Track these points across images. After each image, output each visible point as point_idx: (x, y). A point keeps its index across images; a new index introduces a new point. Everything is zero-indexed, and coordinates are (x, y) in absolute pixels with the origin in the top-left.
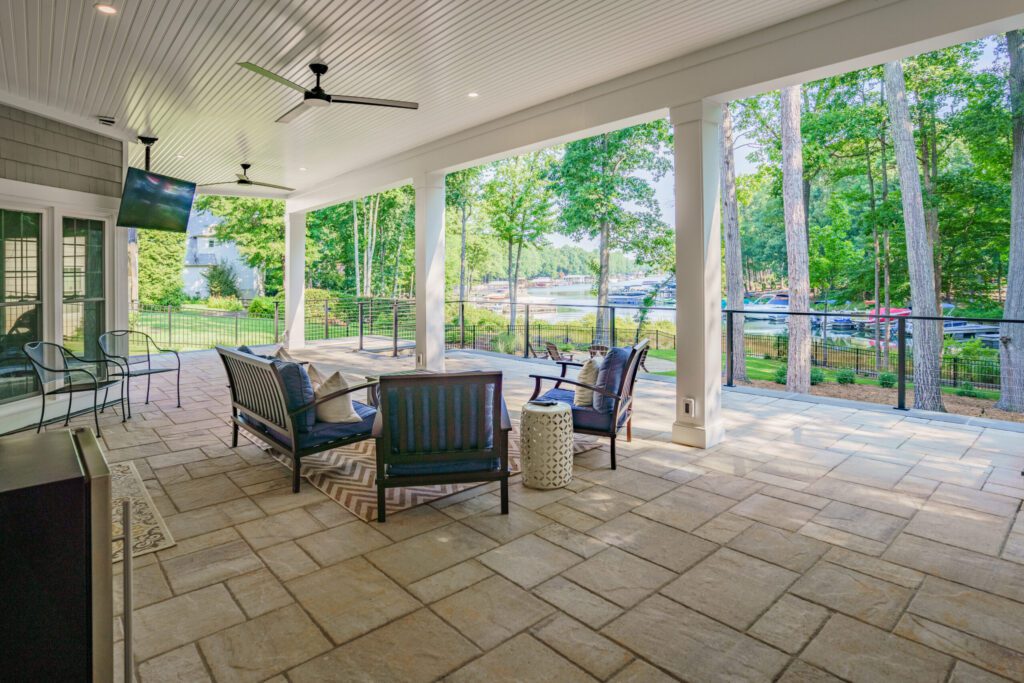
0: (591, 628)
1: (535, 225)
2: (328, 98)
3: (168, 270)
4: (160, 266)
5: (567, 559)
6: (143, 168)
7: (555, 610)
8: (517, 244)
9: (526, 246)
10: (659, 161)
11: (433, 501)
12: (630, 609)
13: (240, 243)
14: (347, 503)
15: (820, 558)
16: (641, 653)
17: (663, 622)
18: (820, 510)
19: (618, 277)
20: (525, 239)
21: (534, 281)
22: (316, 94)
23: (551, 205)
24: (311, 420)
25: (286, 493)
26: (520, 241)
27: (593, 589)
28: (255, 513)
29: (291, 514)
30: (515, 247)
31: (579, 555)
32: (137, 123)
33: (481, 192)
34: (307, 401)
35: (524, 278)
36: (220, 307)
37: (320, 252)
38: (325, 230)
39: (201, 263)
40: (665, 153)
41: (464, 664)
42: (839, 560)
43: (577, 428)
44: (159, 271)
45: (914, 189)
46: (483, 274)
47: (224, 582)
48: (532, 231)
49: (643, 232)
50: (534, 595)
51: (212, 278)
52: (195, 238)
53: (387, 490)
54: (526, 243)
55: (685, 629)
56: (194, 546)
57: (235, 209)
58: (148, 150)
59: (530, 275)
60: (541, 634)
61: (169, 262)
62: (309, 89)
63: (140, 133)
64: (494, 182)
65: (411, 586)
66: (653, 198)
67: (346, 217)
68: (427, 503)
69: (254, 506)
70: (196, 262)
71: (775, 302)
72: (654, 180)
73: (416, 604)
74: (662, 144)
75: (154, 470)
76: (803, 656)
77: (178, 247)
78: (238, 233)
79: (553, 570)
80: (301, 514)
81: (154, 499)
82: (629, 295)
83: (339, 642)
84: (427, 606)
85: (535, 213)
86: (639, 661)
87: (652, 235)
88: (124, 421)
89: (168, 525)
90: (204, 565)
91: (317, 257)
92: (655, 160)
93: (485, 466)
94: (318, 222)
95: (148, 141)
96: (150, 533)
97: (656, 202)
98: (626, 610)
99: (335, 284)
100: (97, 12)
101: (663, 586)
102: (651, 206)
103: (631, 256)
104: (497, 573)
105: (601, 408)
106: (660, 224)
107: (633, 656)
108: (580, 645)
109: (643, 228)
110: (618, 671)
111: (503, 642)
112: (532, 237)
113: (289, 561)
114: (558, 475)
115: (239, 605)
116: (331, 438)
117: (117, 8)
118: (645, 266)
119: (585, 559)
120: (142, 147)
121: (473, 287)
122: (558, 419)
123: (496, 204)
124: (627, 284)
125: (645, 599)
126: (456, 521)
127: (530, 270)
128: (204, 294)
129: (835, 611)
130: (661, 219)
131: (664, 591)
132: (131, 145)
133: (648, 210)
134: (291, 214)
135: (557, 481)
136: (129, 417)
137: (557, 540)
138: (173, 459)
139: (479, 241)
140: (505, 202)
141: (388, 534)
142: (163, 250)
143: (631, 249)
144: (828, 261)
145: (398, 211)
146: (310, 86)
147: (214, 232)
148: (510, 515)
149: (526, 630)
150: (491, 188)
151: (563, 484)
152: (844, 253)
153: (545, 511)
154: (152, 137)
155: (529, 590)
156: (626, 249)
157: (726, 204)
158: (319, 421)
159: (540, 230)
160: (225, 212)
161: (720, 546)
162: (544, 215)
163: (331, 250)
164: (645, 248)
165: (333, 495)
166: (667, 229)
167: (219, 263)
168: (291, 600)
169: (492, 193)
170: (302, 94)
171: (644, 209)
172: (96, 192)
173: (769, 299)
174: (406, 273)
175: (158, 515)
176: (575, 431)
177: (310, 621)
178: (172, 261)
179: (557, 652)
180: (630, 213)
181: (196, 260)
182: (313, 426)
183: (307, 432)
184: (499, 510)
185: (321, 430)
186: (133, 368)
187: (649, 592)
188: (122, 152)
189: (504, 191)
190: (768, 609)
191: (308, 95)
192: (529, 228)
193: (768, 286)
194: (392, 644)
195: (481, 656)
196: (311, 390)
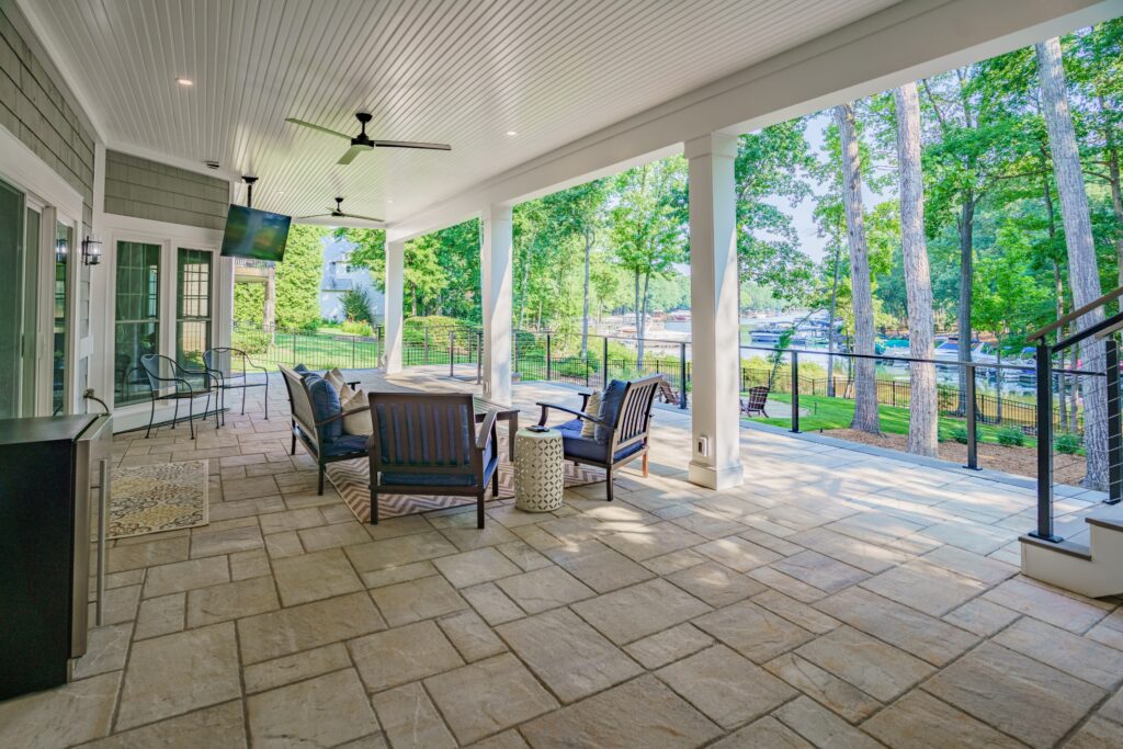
0: (488, 624)
1: (663, 254)
2: (371, 144)
3: (306, 294)
4: (299, 291)
5: (508, 569)
6: (245, 205)
7: (468, 606)
8: (645, 275)
9: (653, 276)
10: (796, 186)
11: (426, 512)
12: (533, 615)
13: (373, 269)
14: (355, 508)
15: (748, 598)
16: (515, 648)
17: (554, 629)
18: (787, 557)
19: (767, 313)
20: (652, 268)
21: (673, 314)
22: (362, 140)
23: (679, 233)
24: (336, 431)
25: (313, 495)
26: (648, 270)
27: (512, 596)
28: (280, 507)
29: (307, 512)
30: (643, 276)
31: (520, 568)
32: (241, 164)
33: (604, 219)
34: (333, 414)
35: (661, 311)
36: (354, 331)
37: (447, 279)
38: (455, 258)
39: (339, 288)
40: (803, 176)
41: (369, 634)
42: (766, 602)
43: (567, 455)
44: (298, 295)
45: (1079, 216)
46: (619, 305)
47: (228, 555)
48: (660, 260)
49: (779, 263)
50: (460, 594)
51: (348, 303)
52: (334, 263)
53: (380, 497)
54: (654, 273)
55: (568, 637)
56: (222, 526)
57: (368, 235)
58: (250, 188)
59: (668, 308)
60: (443, 624)
61: (307, 286)
62: (355, 137)
63: (243, 174)
64: (619, 209)
65: (365, 575)
66: (790, 226)
67: (473, 244)
68: (421, 513)
69: (281, 502)
70: (334, 287)
71: (946, 347)
72: (792, 205)
73: (360, 586)
74: (797, 166)
75: (221, 468)
76: (656, 673)
77: (315, 272)
78: (370, 258)
79: (488, 576)
80: (314, 511)
81: (210, 491)
82: (775, 332)
83: (286, 605)
84: (368, 590)
85: (663, 241)
86: (511, 654)
87: (789, 266)
88: (218, 428)
89: (210, 509)
90: (221, 540)
91: (445, 284)
92: (792, 184)
93: (463, 482)
94: (445, 248)
95: (250, 180)
96: (194, 515)
97: (794, 230)
98: (528, 615)
99: (465, 312)
100: (180, 85)
101: (576, 602)
102: (788, 234)
103: (768, 289)
104: (442, 574)
105: (599, 440)
106: (797, 255)
107: (507, 649)
108: (469, 635)
109: (779, 259)
110: (487, 658)
111: (410, 624)
112: (660, 266)
113: (283, 546)
114: (543, 499)
115: (230, 571)
116: (355, 449)
117: (193, 80)
118: (783, 302)
119: (524, 572)
120: (245, 186)
121: (603, 319)
122: (543, 445)
123: (621, 232)
124: (774, 320)
125: (553, 609)
126: (436, 529)
127: (669, 302)
128: (341, 318)
129: (720, 642)
130: (799, 249)
131: (574, 606)
132: (237, 185)
133: (785, 239)
134: (390, 244)
135: (543, 505)
136: (223, 425)
137: (510, 554)
138: (241, 460)
139: (608, 270)
140: (630, 231)
141: (372, 533)
142: (302, 275)
143: (767, 282)
144: (1002, 300)
145: (523, 238)
146: (356, 134)
147: (350, 259)
148: (484, 530)
149: (434, 618)
150: (617, 214)
151: (549, 509)
152: (1021, 291)
153: (518, 531)
154: (253, 176)
155: (459, 590)
156: (761, 282)
157: (852, 233)
158: (345, 433)
159: (667, 259)
160: (361, 238)
161: (658, 576)
162: (673, 244)
163: (458, 277)
164: (782, 281)
165: (347, 501)
166: (807, 261)
167: (355, 288)
168: (269, 572)
169: (617, 220)
170: (350, 142)
171: (780, 238)
172: (206, 227)
173: (941, 342)
174: (533, 302)
175: (207, 502)
176: (565, 458)
177: (274, 588)
178: (309, 285)
179: (447, 637)
180: (764, 242)
181: (334, 285)
182: (339, 437)
183: (332, 442)
184: (476, 525)
185: (346, 442)
186: (232, 382)
187: (558, 605)
188: (228, 190)
189: (630, 217)
190: (657, 633)
191: (354, 142)
192: (657, 257)
193: (941, 328)
194: (324, 612)
195: (385, 630)
196: (338, 405)
